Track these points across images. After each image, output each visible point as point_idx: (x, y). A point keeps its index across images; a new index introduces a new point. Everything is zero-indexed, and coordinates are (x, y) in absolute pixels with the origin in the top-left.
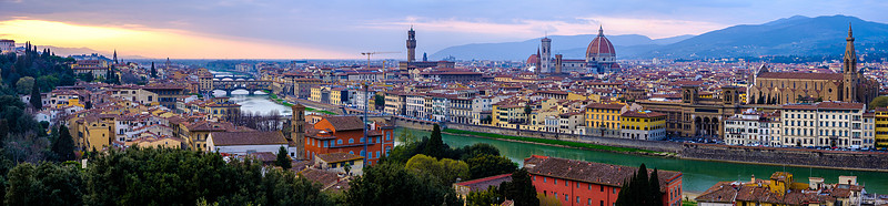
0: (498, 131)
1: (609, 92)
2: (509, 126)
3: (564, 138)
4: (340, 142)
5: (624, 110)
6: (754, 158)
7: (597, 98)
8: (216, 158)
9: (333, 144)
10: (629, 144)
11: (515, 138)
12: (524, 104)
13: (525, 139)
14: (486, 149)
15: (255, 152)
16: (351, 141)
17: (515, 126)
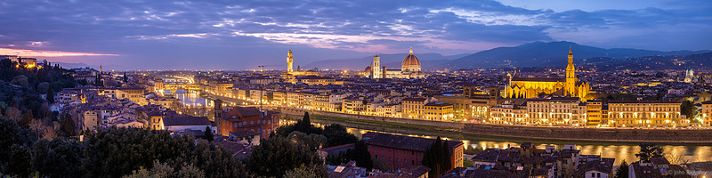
0: (346, 116)
1: (416, 90)
2: (353, 113)
3: (388, 121)
4: (245, 123)
5: (426, 102)
6: (509, 133)
7: (409, 94)
8: (165, 134)
9: (240, 124)
10: (430, 124)
11: (357, 120)
12: (362, 98)
13: (363, 121)
14: (338, 127)
15: (190, 130)
16: (252, 123)
17: (356, 113)
